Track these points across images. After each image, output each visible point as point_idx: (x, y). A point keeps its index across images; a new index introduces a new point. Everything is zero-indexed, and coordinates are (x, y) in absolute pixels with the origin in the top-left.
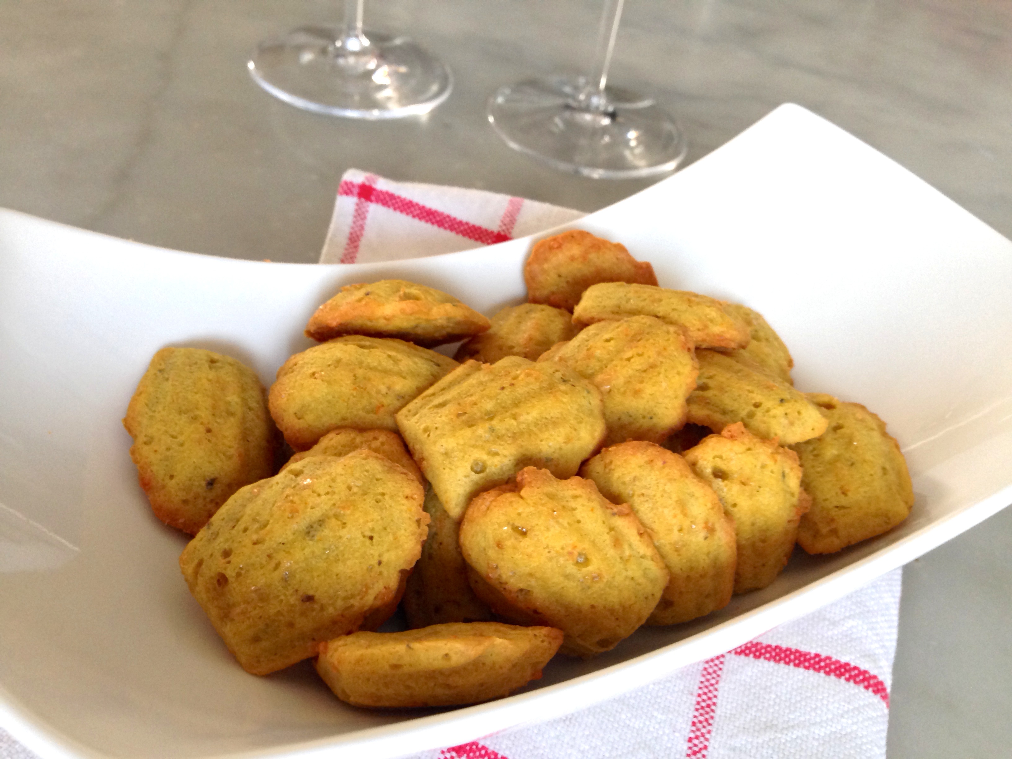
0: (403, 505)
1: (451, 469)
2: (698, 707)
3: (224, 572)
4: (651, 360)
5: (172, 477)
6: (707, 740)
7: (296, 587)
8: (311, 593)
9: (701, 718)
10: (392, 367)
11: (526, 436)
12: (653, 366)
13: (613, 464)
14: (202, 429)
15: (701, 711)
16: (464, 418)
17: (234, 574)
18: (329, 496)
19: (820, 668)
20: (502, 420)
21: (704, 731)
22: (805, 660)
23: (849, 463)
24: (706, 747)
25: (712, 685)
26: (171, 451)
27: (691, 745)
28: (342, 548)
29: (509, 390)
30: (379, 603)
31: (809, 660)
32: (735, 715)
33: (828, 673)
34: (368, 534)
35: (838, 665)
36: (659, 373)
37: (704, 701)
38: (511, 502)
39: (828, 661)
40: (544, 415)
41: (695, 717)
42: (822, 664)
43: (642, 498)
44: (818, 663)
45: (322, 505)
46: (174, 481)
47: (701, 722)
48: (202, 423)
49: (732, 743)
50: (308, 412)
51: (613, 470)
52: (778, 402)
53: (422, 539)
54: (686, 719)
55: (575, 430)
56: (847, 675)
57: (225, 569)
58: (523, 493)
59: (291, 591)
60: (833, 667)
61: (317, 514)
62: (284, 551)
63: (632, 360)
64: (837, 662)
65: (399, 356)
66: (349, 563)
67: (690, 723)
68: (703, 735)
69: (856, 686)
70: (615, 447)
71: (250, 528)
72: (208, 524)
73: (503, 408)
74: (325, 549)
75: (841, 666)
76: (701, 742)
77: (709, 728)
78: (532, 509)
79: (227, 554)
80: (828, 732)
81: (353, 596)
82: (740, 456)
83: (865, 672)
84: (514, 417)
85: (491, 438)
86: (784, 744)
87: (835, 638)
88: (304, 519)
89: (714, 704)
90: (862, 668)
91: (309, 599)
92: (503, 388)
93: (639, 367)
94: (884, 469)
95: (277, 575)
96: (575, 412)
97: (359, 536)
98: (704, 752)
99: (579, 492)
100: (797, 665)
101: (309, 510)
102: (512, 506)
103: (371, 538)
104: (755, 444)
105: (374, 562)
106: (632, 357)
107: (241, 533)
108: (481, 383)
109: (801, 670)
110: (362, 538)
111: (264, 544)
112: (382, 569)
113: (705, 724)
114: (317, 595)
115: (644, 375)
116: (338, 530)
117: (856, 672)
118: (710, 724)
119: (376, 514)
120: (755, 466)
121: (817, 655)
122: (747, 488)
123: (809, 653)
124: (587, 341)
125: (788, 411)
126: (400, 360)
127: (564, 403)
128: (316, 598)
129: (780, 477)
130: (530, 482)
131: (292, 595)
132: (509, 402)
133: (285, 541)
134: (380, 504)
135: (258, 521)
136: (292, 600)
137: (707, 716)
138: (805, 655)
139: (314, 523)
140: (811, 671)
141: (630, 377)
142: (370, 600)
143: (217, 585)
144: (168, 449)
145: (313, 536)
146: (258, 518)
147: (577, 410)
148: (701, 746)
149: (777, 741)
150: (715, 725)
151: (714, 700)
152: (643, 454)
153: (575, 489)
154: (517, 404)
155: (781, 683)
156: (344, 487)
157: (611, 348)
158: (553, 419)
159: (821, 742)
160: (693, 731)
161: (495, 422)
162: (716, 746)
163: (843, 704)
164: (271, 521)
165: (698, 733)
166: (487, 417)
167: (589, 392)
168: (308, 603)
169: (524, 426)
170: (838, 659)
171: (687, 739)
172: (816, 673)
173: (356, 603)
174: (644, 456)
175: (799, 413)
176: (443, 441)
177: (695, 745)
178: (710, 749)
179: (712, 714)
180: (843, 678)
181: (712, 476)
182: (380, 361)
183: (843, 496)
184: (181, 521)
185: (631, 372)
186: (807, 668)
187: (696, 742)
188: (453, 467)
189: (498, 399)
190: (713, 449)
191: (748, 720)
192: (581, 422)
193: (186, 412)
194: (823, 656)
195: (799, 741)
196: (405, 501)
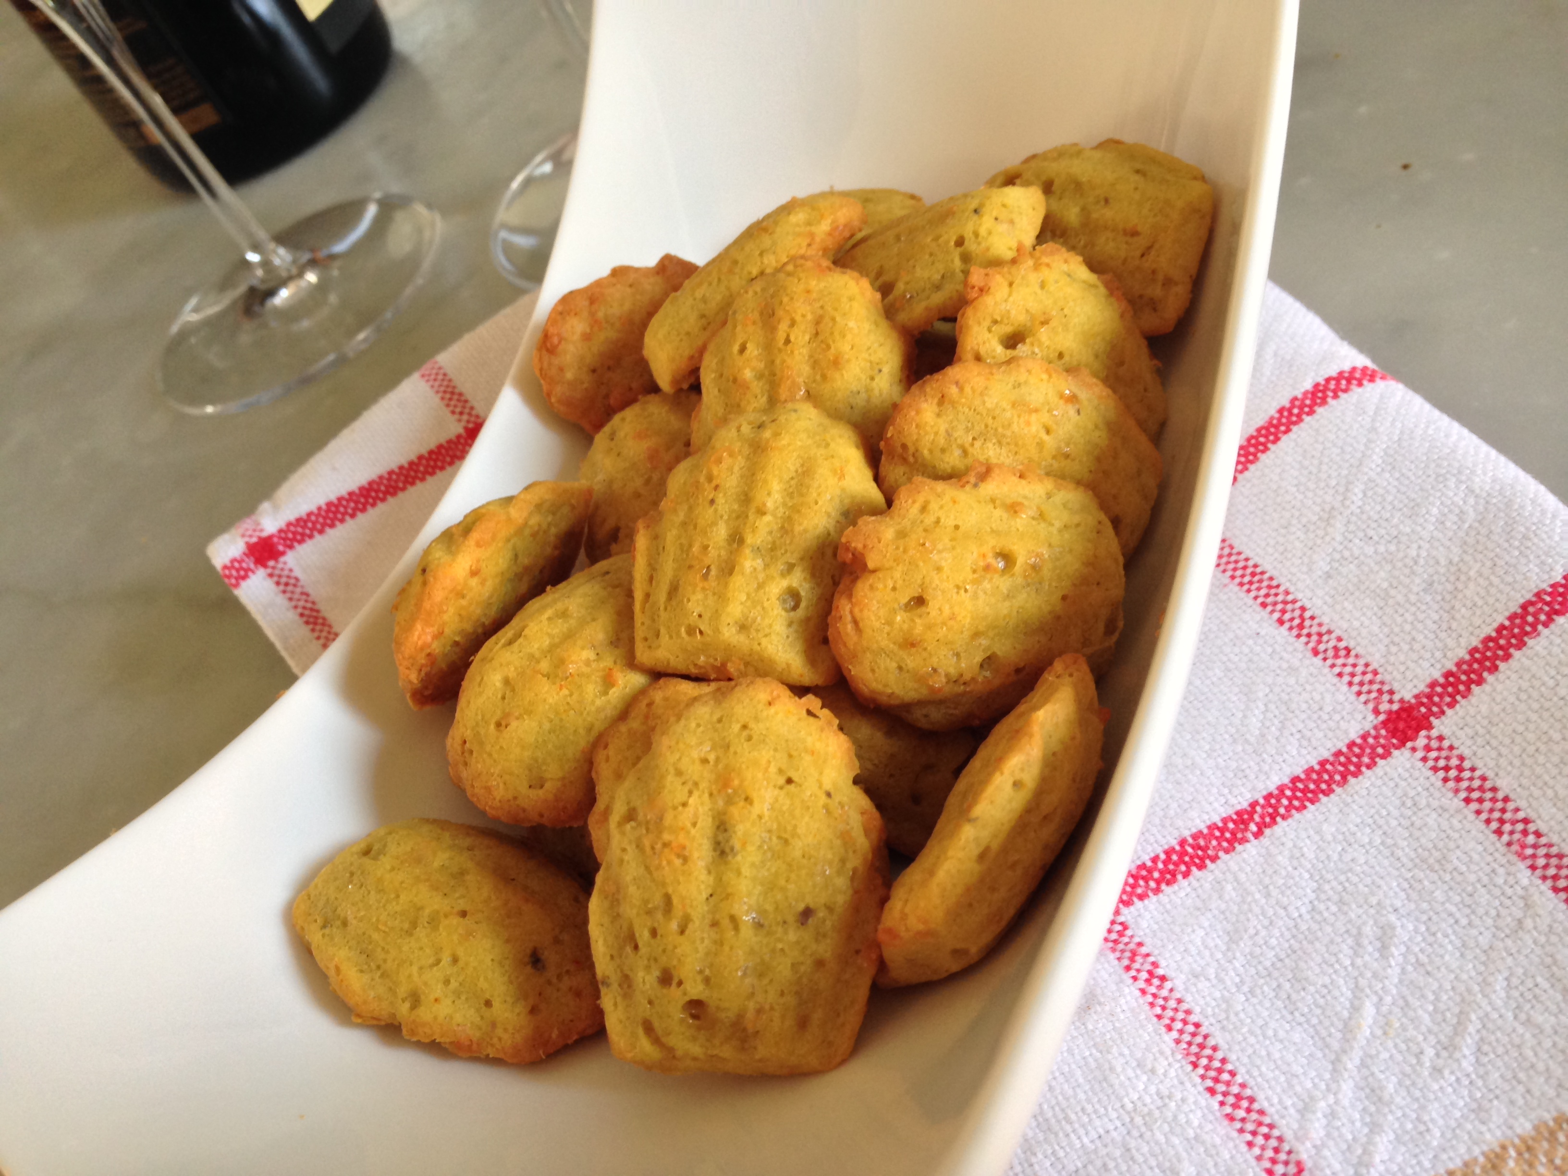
0: (776, 713)
1: (766, 636)
2: (1246, 587)
3: (687, 999)
4: (809, 317)
5: (488, 1004)
6: (1294, 602)
7: (779, 919)
8: (801, 907)
9: (1263, 592)
10: (566, 625)
11: (796, 517)
12: (818, 322)
13: (909, 444)
14: (455, 921)
15: (1254, 587)
16: (713, 572)
17: (701, 987)
18: (696, 794)
19: (1299, 416)
20: (754, 530)
21: (1280, 598)
22: (1276, 427)
23: (1103, 203)
24: (1303, 609)
25: (1230, 555)
26: (452, 981)
27: (1287, 625)
28: (775, 826)
29: (721, 495)
30: (874, 835)
31: (1280, 424)
32: (1286, 550)
33: (1311, 413)
34: (782, 781)
35: (1310, 396)
36: (833, 319)
37: (1243, 576)
38: (872, 587)
39: (1297, 403)
40: (786, 477)
41: (1256, 598)
42: (1296, 411)
43: (978, 444)
44: (1291, 414)
45: (701, 810)
46: (496, 1004)
47: (1267, 596)
48: (446, 916)
49: (1320, 573)
50: (544, 768)
51: (917, 451)
52: (975, 217)
53: (835, 727)
54: (1250, 610)
55: (833, 457)
56: (1330, 394)
57: (685, 994)
58: (871, 565)
59: (780, 930)
60: (1308, 402)
61: (706, 823)
62: (722, 900)
63: (792, 338)
64: (1305, 393)
65: (560, 606)
66: (801, 830)
67: (1259, 609)
68: (1285, 603)
69: (1350, 393)
70: (891, 428)
71: (656, 925)
72: (603, 983)
73: (738, 517)
74: (760, 847)
75: (1314, 394)
76: (1293, 611)
77: (1281, 589)
78: (900, 568)
79: (666, 979)
80: (1382, 454)
81: (843, 861)
82: (1011, 299)
83: (1341, 373)
84: (761, 512)
85: (767, 559)
86: (1362, 513)
87: (1274, 378)
88: (700, 845)
89: (1255, 566)
90: (1334, 374)
91: (807, 914)
92: (712, 502)
93: (807, 337)
94: (1138, 172)
95: (747, 932)
96: (810, 442)
97: (776, 792)
98: (1307, 614)
99: (921, 499)
100: (1277, 440)
101: (693, 831)
102: (877, 589)
103: (789, 781)
104: (1010, 273)
105: (823, 799)
106: (788, 336)
107: (652, 941)
108: (684, 524)
109: (1284, 438)
110: (782, 793)
111: (692, 920)
112: (837, 798)
113: (1273, 591)
114: (809, 901)
115: (821, 338)
116: (750, 812)
117: (1333, 383)
118: (1278, 586)
119: (764, 753)
120: (1036, 293)
121: (1281, 411)
122: (1053, 323)
123: (1272, 418)
124: (721, 375)
125: (994, 214)
126: (567, 610)
127: (789, 445)
128: (812, 906)
129: (1068, 279)
130: (865, 546)
131: (786, 932)
132: (736, 507)
133: (710, 891)
134: (755, 737)
135: (656, 908)
136: (792, 936)
137: (1265, 584)
138: (1270, 424)
139: (715, 836)
140: (1295, 428)
141: (811, 356)
142: (863, 843)
143: (697, 1022)
144: (447, 982)
145: (732, 849)
146: (650, 906)
147: (809, 437)
148: (1297, 613)
149: (1354, 519)
150: (1282, 580)
151: (1250, 563)
152: (926, 401)
153: (914, 502)
154: (746, 498)
155: (1283, 471)
156: (698, 767)
157: (756, 353)
158: (800, 470)
159: (1389, 468)
160: (1272, 612)
161: (749, 540)
162: (1309, 594)
163: (1360, 419)
164: (670, 891)
165: (1279, 607)
166: (735, 545)
167: (795, 411)
168: (810, 921)
169: (781, 510)
170: (1303, 390)
171: (1277, 625)
172: (1302, 425)
173: (855, 862)
174: (930, 401)
175: (1004, 206)
176: (726, 619)
177: (1292, 619)
178: (1308, 605)
179: (1266, 576)
180: (1329, 400)
181: (1009, 352)
182: (548, 634)
183: (1135, 239)
184: (555, 1034)
185: (805, 351)
186: (1288, 431)
187: (1287, 616)
188: (767, 631)
189: (721, 517)
190: (979, 323)
191: (1303, 537)
192: (827, 445)
193: (414, 925)
194: (1288, 405)
195: (1370, 493)
196: (772, 710)
